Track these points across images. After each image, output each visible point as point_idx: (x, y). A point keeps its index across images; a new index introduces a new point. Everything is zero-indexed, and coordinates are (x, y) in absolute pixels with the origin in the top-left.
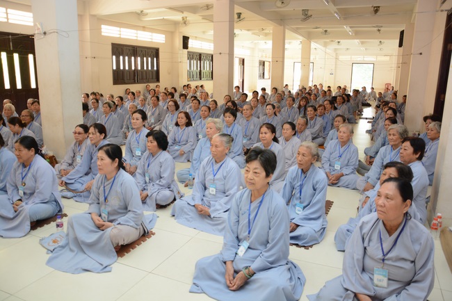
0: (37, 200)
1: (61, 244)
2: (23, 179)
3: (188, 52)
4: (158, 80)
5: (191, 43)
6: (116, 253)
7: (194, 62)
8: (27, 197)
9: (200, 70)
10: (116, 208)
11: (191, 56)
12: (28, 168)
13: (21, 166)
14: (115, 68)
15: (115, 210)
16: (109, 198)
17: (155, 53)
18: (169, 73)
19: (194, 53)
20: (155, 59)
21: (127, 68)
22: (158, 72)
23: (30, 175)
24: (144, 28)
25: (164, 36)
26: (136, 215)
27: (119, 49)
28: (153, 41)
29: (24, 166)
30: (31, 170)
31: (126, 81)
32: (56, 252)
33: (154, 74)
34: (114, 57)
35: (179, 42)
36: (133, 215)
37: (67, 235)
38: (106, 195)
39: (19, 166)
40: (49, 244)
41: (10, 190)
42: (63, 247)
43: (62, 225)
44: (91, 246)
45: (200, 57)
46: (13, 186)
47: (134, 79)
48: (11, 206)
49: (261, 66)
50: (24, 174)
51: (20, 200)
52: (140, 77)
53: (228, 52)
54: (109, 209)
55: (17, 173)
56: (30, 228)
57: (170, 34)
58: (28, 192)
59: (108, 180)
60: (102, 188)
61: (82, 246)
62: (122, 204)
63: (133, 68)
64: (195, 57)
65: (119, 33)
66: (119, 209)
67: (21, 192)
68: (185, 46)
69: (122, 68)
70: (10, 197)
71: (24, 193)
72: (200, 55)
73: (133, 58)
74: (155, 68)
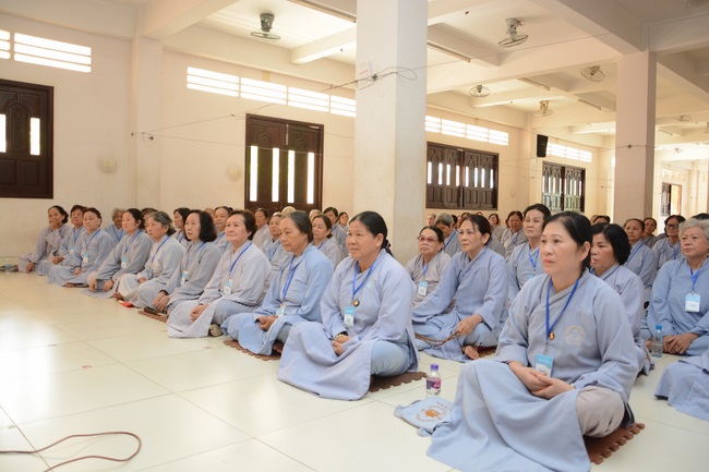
0: (382, 334)
1: (447, 419)
2: (354, 293)
3: (544, 163)
4: (495, 205)
5: (551, 148)
6: (585, 452)
7: (553, 181)
8: (359, 328)
9: (563, 195)
10: (575, 352)
11: (549, 170)
12: (366, 273)
13: (353, 270)
14: (430, 182)
15: (572, 358)
16: (557, 331)
17: (492, 161)
18: (513, 196)
19: (552, 165)
20: (492, 171)
21: (448, 183)
22: (495, 192)
23: (369, 285)
24: (477, 121)
25: (507, 135)
26: (625, 369)
27: (437, 152)
28: (491, 141)
29: (359, 270)
30: (374, 275)
31: (446, 204)
32: (440, 435)
33: (490, 195)
34: (430, 164)
35: (531, 145)
36: (620, 370)
37: (459, 402)
38: (551, 322)
39: (348, 270)
40: (418, 417)
41: (326, 316)
42: (452, 426)
43: (440, 383)
44: (522, 428)
45: (564, 172)
46: (331, 307)
47: (458, 202)
48: (329, 343)
49: (665, 194)
50: (358, 284)
51: (345, 333)
52: (467, 199)
53: (645, 143)
54: (554, 354)
55: (344, 282)
56: (368, 383)
57: (517, 132)
58: (363, 318)
59: (557, 292)
60: (541, 308)
61: (499, 428)
62: (590, 343)
63: (458, 184)
64: (554, 171)
65: (439, 126)
66: (582, 354)
67: (349, 319)
68: (541, 152)
69: (440, 182)
70: (328, 327)
71: (355, 321)
72: (563, 169)
73: (458, 167)
74: (492, 186)
